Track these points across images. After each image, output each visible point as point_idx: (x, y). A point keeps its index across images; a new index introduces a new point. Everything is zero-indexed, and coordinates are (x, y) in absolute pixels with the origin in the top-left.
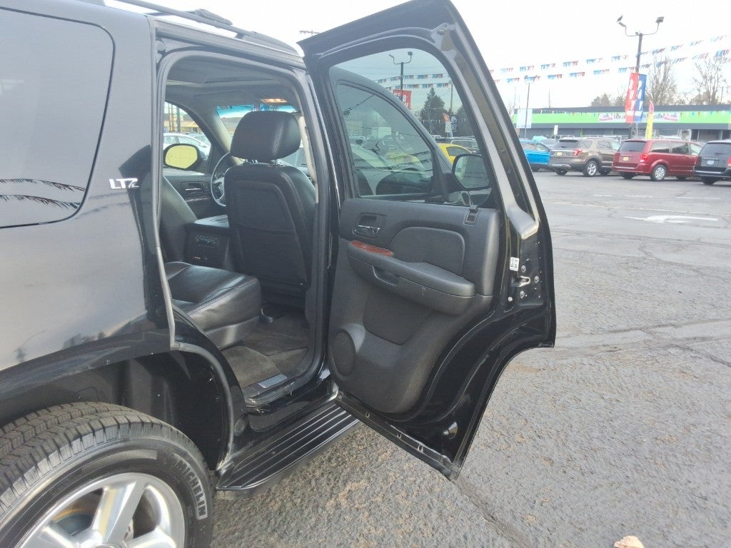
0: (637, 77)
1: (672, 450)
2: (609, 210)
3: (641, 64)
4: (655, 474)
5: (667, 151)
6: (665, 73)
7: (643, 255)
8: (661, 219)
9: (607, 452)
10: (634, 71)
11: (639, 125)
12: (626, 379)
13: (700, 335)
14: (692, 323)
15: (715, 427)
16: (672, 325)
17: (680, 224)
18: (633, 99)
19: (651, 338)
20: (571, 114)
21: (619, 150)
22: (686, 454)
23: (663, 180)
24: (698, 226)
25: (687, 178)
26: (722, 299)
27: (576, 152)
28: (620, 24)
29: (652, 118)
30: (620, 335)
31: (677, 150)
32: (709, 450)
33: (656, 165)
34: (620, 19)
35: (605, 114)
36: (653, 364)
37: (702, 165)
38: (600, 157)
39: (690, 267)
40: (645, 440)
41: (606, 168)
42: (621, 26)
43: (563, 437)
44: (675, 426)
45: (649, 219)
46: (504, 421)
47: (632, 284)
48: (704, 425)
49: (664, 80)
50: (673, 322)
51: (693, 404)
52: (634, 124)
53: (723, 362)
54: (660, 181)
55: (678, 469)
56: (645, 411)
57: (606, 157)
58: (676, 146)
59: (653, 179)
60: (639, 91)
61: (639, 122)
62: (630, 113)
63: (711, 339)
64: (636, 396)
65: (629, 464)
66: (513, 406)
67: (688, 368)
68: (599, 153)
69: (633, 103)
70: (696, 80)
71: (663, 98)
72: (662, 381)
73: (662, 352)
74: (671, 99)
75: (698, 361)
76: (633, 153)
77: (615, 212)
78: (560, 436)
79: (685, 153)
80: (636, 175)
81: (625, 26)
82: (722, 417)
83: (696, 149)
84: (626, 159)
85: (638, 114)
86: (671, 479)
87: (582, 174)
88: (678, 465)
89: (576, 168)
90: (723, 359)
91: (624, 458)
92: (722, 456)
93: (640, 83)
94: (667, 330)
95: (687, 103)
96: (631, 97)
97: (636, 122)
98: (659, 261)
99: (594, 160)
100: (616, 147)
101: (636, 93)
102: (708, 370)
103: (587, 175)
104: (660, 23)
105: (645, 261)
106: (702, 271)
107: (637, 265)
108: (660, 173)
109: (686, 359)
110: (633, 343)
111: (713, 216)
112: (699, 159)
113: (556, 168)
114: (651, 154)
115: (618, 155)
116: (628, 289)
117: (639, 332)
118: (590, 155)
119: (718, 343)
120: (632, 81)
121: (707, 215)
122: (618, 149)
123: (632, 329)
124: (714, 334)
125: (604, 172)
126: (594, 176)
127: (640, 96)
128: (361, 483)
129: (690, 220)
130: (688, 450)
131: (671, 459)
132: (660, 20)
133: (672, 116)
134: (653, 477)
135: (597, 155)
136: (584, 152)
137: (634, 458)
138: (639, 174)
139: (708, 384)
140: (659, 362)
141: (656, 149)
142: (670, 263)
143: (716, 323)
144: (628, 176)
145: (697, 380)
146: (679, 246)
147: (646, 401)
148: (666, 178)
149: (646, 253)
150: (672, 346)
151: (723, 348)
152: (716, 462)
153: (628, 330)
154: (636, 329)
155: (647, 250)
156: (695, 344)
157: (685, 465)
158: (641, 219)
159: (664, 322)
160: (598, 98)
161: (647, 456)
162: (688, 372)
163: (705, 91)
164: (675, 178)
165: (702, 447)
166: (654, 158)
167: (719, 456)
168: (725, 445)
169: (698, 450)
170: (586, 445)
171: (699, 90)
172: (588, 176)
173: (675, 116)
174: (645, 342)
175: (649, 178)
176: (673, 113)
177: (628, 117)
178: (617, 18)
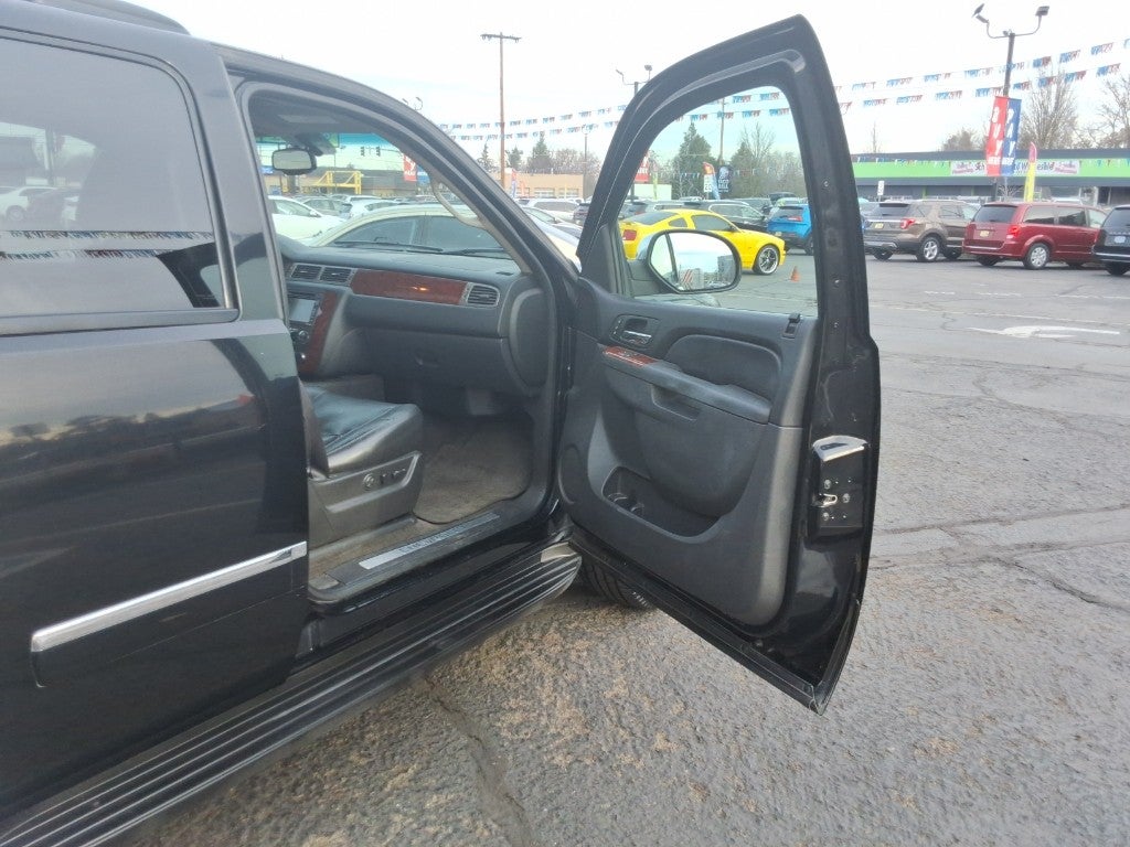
0: (1004, 102)
1: (939, 770)
2: (944, 315)
3: (1012, 82)
4: (895, 821)
5: (1050, 221)
6: (1058, 98)
7: (978, 393)
8: (1026, 331)
9: (816, 775)
10: (1001, 94)
11: (1010, 179)
12: (889, 622)
13: (1044, 539)
14: (1032, 517)
15: (1031, 721)
16: (996, 519)
17: (1057, 340)
18: (999, 138)
19: (953, 543)
20: (906, 163)
21: (973, 220)
22: (962, 780)
23: (1043, 268)
24: (1085, 343)
25: (1084, 265)
26: (1094, 473)
27: (905, 222)
28: (980, 18)
29: (1032, 170)
30: (901, 538)
31: (1068, 220)
32: (1008, 772)
33: (1033, 243)
34: (979, 10)
35: (960, 162)
36: (946, 594)
37: (1106, 244)
38: (945, 231)
39: (1054, 416)
40: (892, 749)
41: (954, 249)
42: (980, 22)
43: (742, 740)
44: (955, 720)
45: (1008, 331)
46: (646, 706)
47: (945, 445)
48: (1010, 719)
49: (1056, 108)
50: (1000, 513)
51: (1001, 674)
52: (1002, 179)
53: (1072, 592)
54: (1038, 269)
55: (939, 810)
56: (909, 688)
57: (954, 231)
58: (1065, 213)
59: (1028, 267)
60: (1009, 125)
61: (1009, 175)
62: (993, 160)
63: (1060, 546)
64: (901, 655)
65: (850, 800)
66: (673, 676)
67: (1008, 602)
68: (942, 225)
69: (999, 145)
70: (1108, 109)
71: (1055, 136)
72: (955, 627)
73: (969, 570)
74: (1067, 139)
75: (1030, 588)
76: (995, 224)
77: (954, 320)
78: (739, 738)
79: (1081, 225)
80: (1001, 260)
81: (986, 21)
82: (1048, 700)
83: (1098, 218)
84: (984, 234)
85: (1007, 161)
86: (922, 833)
87: (914, 257)
88: (942, 803)
89: (905, 248)
90: (1075, 586)
91: (844, 787)
92: (1030, 784)
93: (1011, 113)
94: (985, 528)
95: (1094, 145)
96: (996, 135)
97: (1003, 175)
98: (1004, 405)
99: (935, 236)
100: (969, 214)
101: (1005, 128)
102: (1043, 607)
103: (922, 260)
104: (1043, 17)
105: (979, 405)
106: (1071, 422)
107: (964, 411)
108: (1039, 256)
109: (1007, 585)
110: (920, 553)
111: (1114, 328)
112: (1102, 234)
113: (874, 248)
114: (1024, 225)
115: (972, 228)
116: (938, 455)
117: (938, 534)
118: (928, 227)
119: (1073, 555)
120: (997, 109)
121: (1104, 325)
122: (972, 217)
123: (924, 527)
124: (1068, 539)
125: (950, 255)
126: (934, 261)
127: (1010, 133)
128: (334, 836)
129: (1070, 333)
130: (970, 771)
131: (934, 789)
132: (1043, 12)
133: (1065, 166)
134: (891, 828)
135: (940, 228)
136: (918, 222)
137: (862, 786)
138: (1006, 258)
139: (1037, 633)
140: (958, 590)
141: (1032, 218)
142: (1021, 408)
143: (1077, 517)
144: (988, 261)
145: (1019, 626)
146: (1043, 377)
147: (917, 666)
148: (1048, 265)
149: (983, 390)
150: (986, 559)
151: (1078, 565)
152: (1016, 797)
153: (918, 529)
154: (933, 527)
155: (987, 385)
156: (1030, 556)
157: (955, 802)
158: (993, 331)
159: (984, 515)
160: (954, 139)
161: (890, 783)
162: (1005, 611)
163: (1123, 126)
164: (1065, 264)
165: (998, 764)
166: (1029, 232)
167: (1025, 785)
168: (1041, 760)
169: (988, 772)
170: (781, 757)
171: (1113, 126)
172: (925, 261)
173: (1071, 166)
174: (942, 551)
175: (1021, 264)
176: (1067, 162)
177: (991, 168)
178: (975, 9)
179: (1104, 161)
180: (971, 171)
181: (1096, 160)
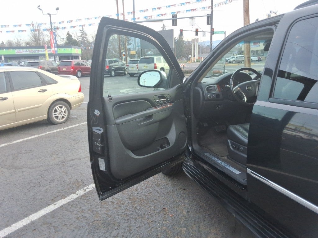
0: (52, 33)
3: (53, 27)
18: (53, 43)
28: (40, 9)
29: (47, 52)
33: (78, 71)
34: (39, 6)
35: (18, 50)
42: (40, 10)
81: (42, 10)
84: (64, 69)
93: (54, 36)
101: (54, 40)
104: (58, 10)
108: (79, 74)
132: (57, 9)
177: (53, 51)
178: (38, 6)
179: (66, 49)
180: (22, 52)
181: (64, 49)
